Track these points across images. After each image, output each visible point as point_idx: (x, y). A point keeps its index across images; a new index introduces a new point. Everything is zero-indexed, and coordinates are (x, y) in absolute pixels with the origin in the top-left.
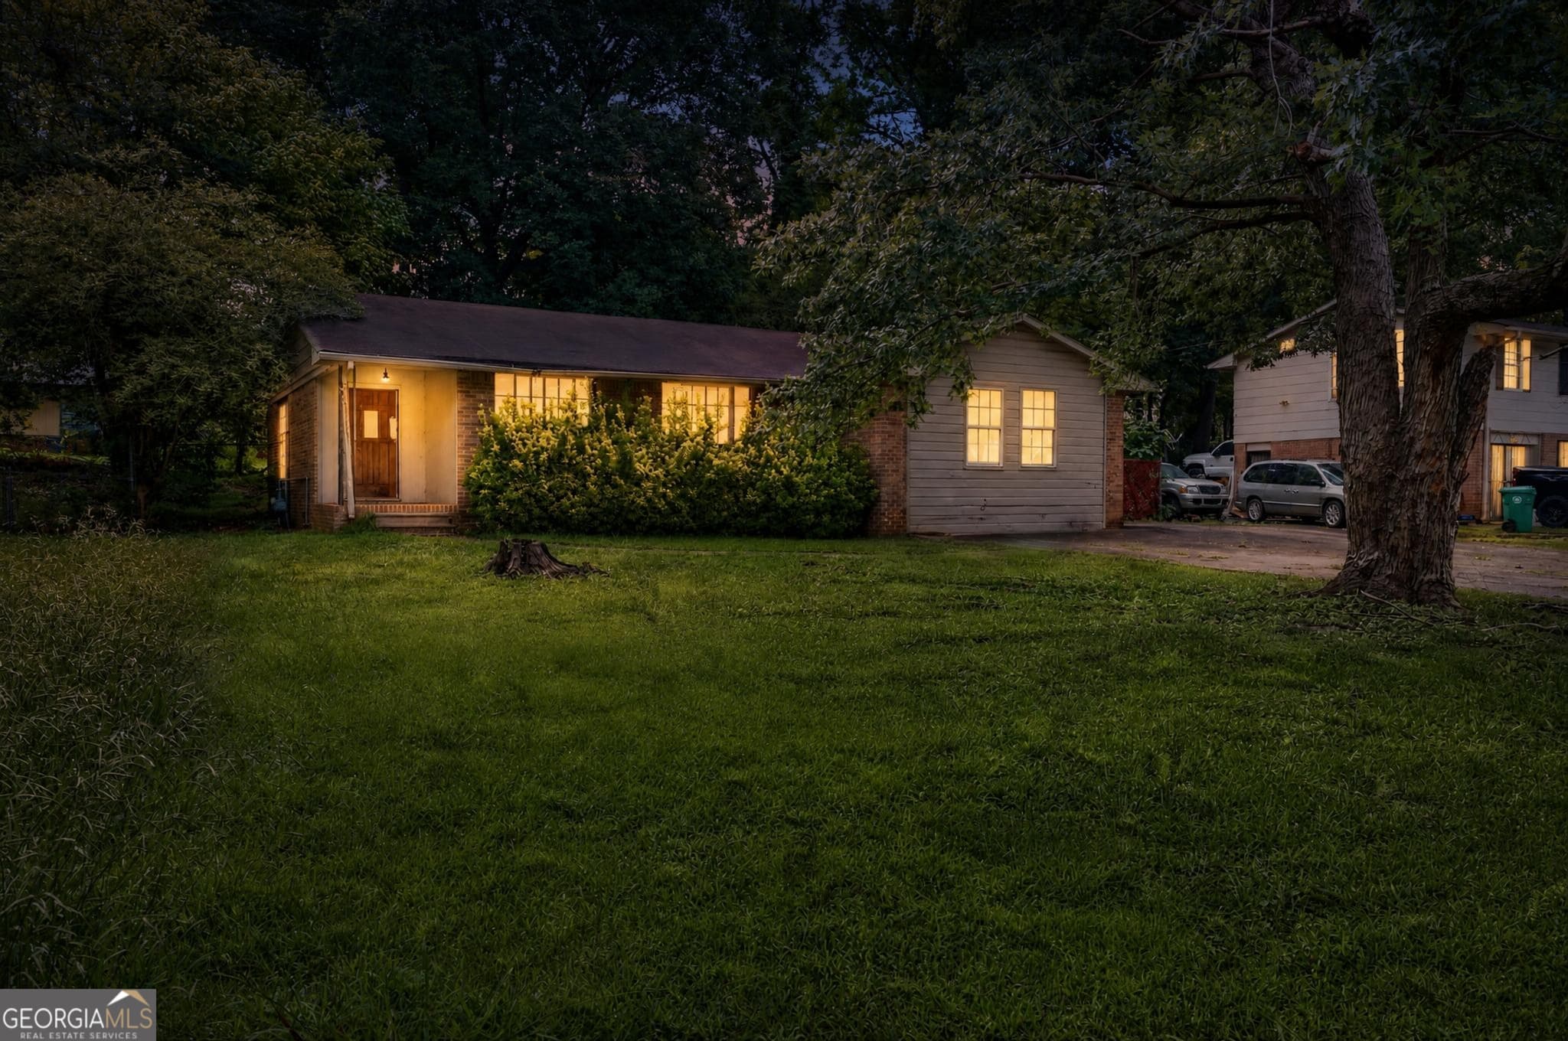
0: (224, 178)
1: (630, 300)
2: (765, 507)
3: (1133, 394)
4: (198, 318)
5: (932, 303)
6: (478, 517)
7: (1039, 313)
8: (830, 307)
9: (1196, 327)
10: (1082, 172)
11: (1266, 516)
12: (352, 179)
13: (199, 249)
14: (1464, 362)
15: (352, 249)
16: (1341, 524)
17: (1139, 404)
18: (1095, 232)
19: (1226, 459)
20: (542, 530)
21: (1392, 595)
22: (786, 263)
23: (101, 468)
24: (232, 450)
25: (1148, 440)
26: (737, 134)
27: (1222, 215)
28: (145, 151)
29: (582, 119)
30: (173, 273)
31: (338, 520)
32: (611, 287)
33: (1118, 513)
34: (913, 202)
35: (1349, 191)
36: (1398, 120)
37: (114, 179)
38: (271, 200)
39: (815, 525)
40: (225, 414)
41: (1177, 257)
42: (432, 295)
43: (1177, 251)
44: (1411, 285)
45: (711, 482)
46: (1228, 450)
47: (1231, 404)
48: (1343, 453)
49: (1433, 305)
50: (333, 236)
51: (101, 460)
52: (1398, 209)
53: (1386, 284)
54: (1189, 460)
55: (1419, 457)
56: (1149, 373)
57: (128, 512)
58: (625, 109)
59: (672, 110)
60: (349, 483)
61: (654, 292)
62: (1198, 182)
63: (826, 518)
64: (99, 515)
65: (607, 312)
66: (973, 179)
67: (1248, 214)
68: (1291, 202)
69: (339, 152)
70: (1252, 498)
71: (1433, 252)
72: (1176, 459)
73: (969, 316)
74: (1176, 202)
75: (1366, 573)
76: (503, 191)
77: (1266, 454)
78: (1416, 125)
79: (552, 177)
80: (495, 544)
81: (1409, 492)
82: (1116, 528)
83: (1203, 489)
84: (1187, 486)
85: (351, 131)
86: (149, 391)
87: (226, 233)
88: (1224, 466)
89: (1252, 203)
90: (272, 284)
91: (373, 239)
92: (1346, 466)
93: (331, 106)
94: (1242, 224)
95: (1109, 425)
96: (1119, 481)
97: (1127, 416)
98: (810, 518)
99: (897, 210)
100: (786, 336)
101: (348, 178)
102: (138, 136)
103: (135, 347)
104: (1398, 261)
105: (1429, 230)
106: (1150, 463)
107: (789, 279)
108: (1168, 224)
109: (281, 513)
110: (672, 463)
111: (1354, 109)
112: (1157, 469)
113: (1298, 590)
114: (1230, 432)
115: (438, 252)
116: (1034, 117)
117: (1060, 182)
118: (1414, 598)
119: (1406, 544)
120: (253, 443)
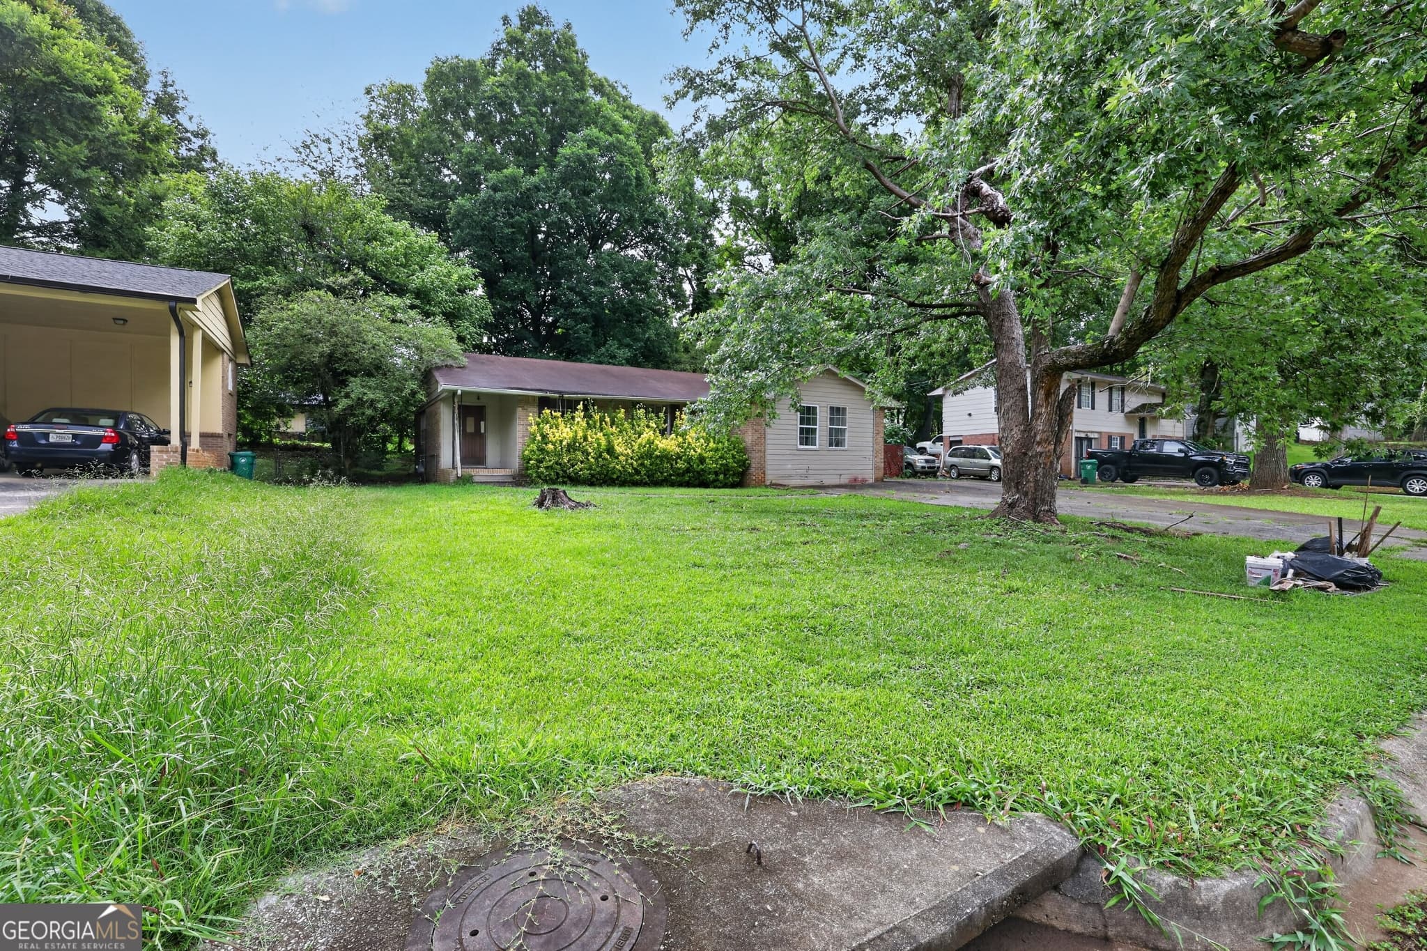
0: (393, 291)
1: (614, 357)
2: (688, 470)
3: (890, 409)
4: (378, 368)
5: (779, 359)
6: (529, 476)
7: (838, 364)
8: (722, 361)
9: (922, 372)
10: (862, 288)
11: (960, 475)
12: (462, 291)
13: (379, 329)
14: (1062, 392)
15: (460, 329)
16: (999, 480)
17: (892, 414)
18: (867, 321)
19: (938, 444)
20: (564, 483)
21: (1025, 518)
22: (699, 336)
23: (327, 449)
24: (396, 439)
25: (897, 434)
26: (673, 265)
27: (936, 312)
28: (351, 277)
29: (587, 257)
30: (364, 343)
31: (452, 478)
32: (603, 349)
33: (881, 473)
34: (767, 303)
35: (1001, 299)
36: (1025, 263)
37: (336, 293)
38: (418, 302)
39: (715, 481)
40: (392, 419)
41: (911, 334)
42: (503, 354)
43: (910, 331)
44: (1034, 351)
45: (657, 457)
46: (940, 439)
47: (941, 414)
48: (1000, 440)
49: (1046, 361)
50: (451, 323)
51: (327, 445)
52: (1026, 312)
53: (1021, 350)
54: (919, 445)
55: (1039, 443)
56: (897, 397)
57: (340, 473)
58: (610, 253)
59: (636, 253)
60: (458, 458)
61: (627, 353)
62: (923, 293)
63: (721, 477)
64: (324, 476)
65: (600, 363)
66: (801, 291)
67: (948, 312)
68: (971, 305)
69: (455, 277)
70: (953, 466)
71: (1045, 333)
72: (912, 445)
73: (799, 365)
74: (911, 304)
75: (1012, 505)
76: (545, 296)
77: (960, 442)
78: (1034, 265)
79: (571, 289)
80: (538, 491)
81: (1034, 463)
82: (879, 484)
83: (927, 461)
84: (919, 460)
85: (460, 264)
86: (351, 407)
87: (394, 321)
88: (939, 448)
89: (950, 306)
90: (417, 348)
91: (473, 324)
92: (1002, 448)
93: (451, 252)
94: (946, 317)
95: (876, 425)
96: (881, 456)
97: (885, 421)
98: (712, 477)
99: (759, 307)
100: (697, 376)
101: (459, 290)
102: (348, 269)
103: (344, 383)
104: (1028, 338)
105: (1043, 322)
106: (899, 446)
107: (699, 345)
108: (907, 317)
109: (421, 474)
110: (636, 447)
111: (1002, 255)
112: (902, 450)
113: (975, 515)
114: (940, 431)
115: (508, 330)
116: (835, 258)
117: (849, 293)
118: (1036, 519)
119: (1032, 489)
120: (407, 436)
